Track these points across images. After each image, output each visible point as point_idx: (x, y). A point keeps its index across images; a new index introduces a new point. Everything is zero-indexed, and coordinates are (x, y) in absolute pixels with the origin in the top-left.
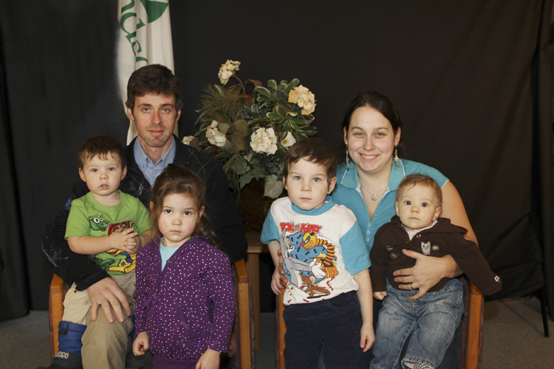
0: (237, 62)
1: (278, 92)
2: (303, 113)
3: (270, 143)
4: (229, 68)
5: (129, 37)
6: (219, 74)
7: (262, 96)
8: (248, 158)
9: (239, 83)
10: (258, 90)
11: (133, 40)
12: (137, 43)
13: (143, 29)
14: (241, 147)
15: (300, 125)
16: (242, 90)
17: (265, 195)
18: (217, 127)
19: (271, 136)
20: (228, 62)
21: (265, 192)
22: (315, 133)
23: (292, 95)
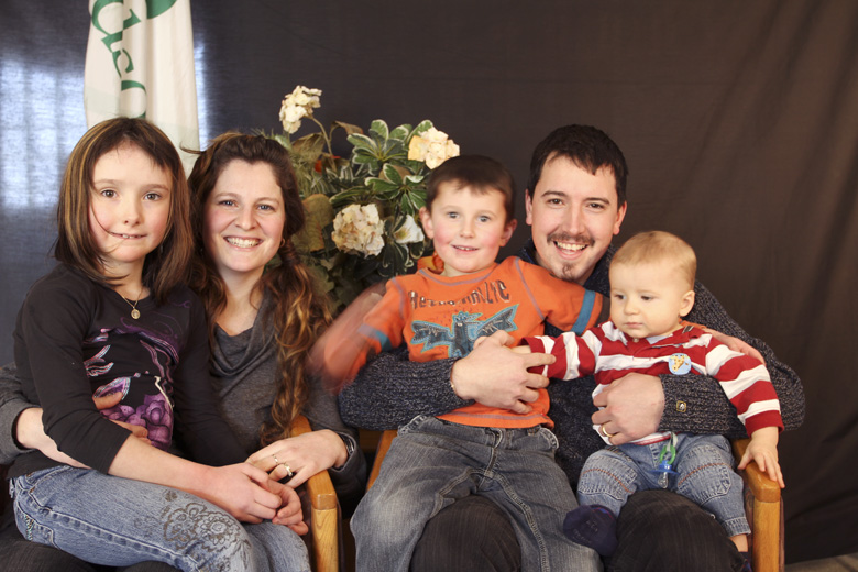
0: (314, 91)
1: (390, 141)
3: (369, 233)
4: (299, 102)
6: (281, 114)
7: (360, 152)
8: (329, 263)
9: (320, 130)
10: (353, 141)
11: (115, 46)
12: (123, 54)
13: (137, 30)
14: (317, 244)
16: (325, 145)
19: (371, 221)
20: (299, 90)
23: (416, 146)
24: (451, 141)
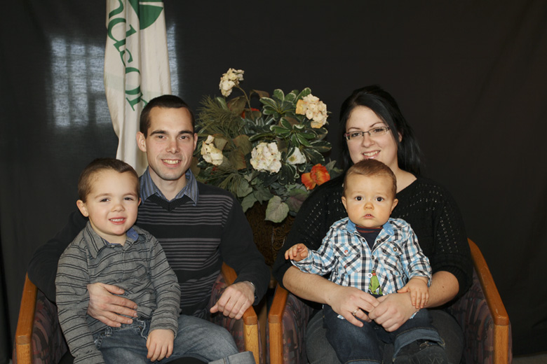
0: (240, 71)
1: (285, 102)
2: (313, 125)
3: (272, 160)
4: (231, 78)
5: (117, 45)
6: (220, 85)
7: (268, 108)
8: (249, 177)
9: (244, 94)
10: (263, 102)
11: (121, 48)
12: (126, 52)
13: (135, 36)
14: (241, 166)
15: (309, 140)
16: (247, 103)
17: (266, 219)
18: (213, 142)
19: (273, 152)
20: (230, 71)
21: (267, 216)
22: (329, 149)
23: (300, 105)
24: (321, 102)
